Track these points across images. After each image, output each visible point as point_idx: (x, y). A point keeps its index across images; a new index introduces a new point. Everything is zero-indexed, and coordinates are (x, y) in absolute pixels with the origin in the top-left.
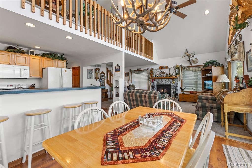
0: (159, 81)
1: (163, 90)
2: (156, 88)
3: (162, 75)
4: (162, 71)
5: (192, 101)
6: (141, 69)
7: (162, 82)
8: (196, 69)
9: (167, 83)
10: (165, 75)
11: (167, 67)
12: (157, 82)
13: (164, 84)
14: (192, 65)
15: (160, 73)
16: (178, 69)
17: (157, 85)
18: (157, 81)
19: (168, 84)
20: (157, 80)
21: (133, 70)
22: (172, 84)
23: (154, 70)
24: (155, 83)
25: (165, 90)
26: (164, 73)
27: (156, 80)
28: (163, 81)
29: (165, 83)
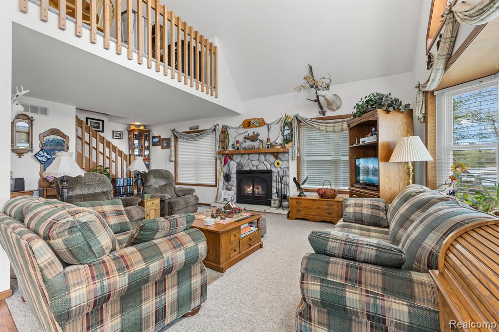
0: (242, 162)
1: (251, 188)
2: (235, 181)
3: (249, 143)
4: (250, 131)
5: (324, 218)
6: (200, 129)
7: (248, 165)
8: (336, 124)
9: (262, 167)
10: (256, 144)
11: (261, 123)
12: (238, 164)
13: (255, 169)
14: (324, 115)
15: (246, 138)
16: (291, 124)
17: (239, 173)
18: (238, 161)
19: (265, 169)
20: (237, 159)
21: (180, 130)
22: (273, 169)
23: (230, 131)
24: (233, 166)
25: (258, 188)
26: (254, 138)
27: (234, 157)
28: (251, 161)
29: (257, 166)
